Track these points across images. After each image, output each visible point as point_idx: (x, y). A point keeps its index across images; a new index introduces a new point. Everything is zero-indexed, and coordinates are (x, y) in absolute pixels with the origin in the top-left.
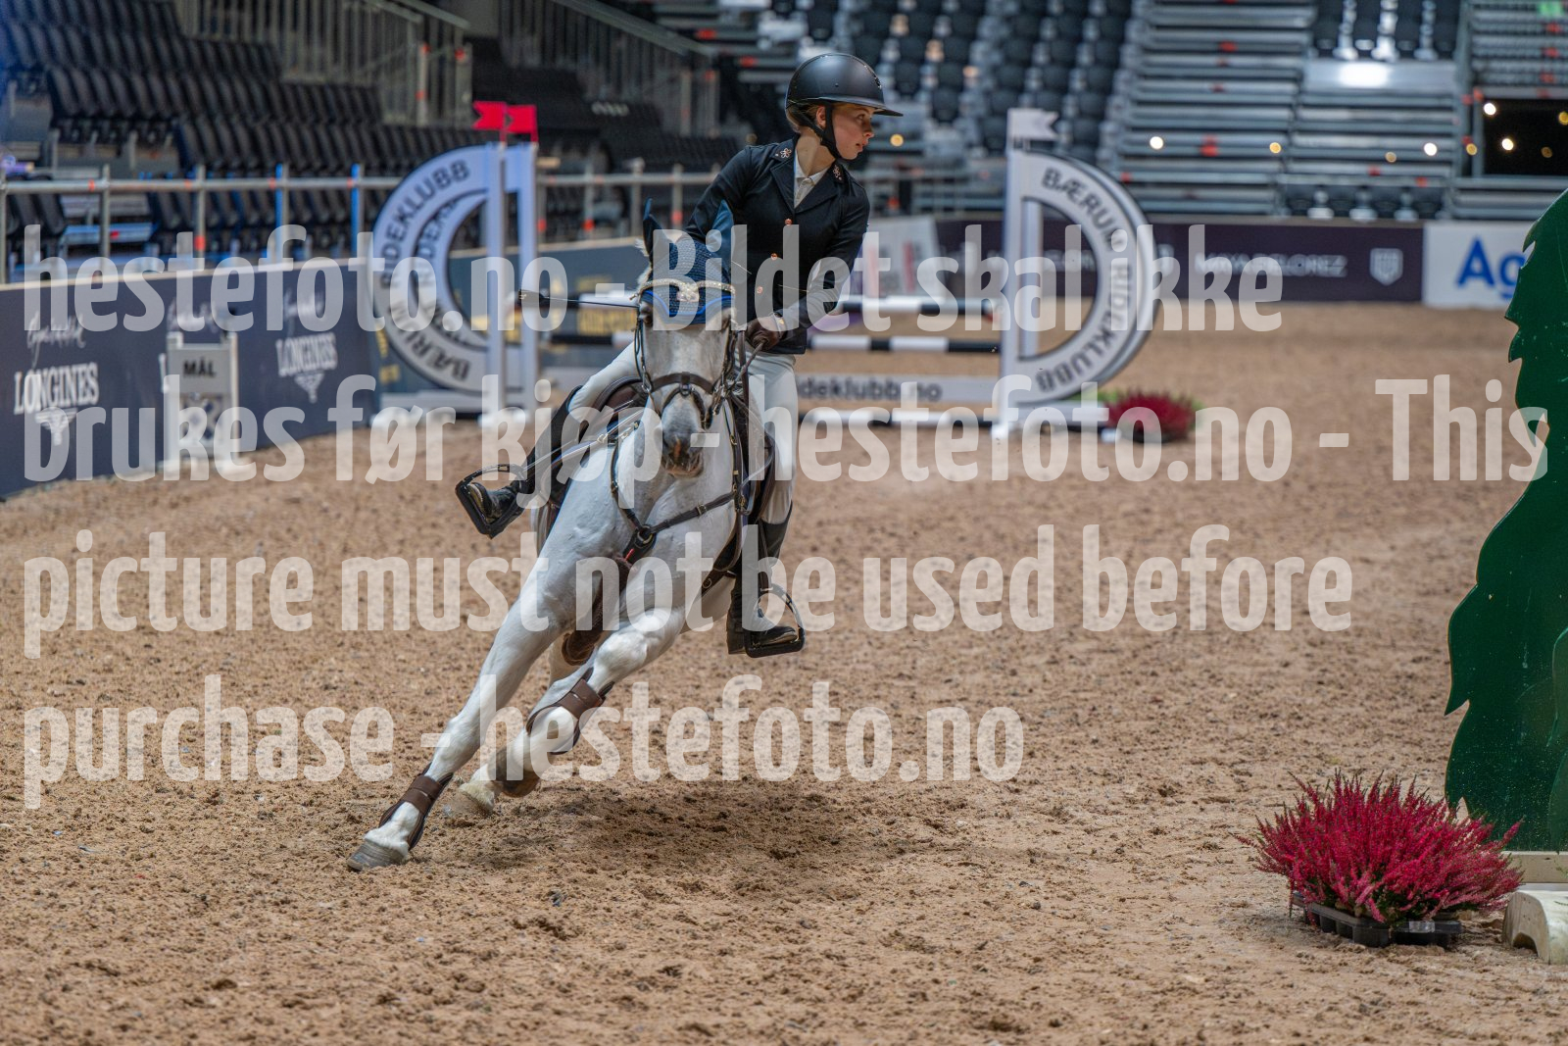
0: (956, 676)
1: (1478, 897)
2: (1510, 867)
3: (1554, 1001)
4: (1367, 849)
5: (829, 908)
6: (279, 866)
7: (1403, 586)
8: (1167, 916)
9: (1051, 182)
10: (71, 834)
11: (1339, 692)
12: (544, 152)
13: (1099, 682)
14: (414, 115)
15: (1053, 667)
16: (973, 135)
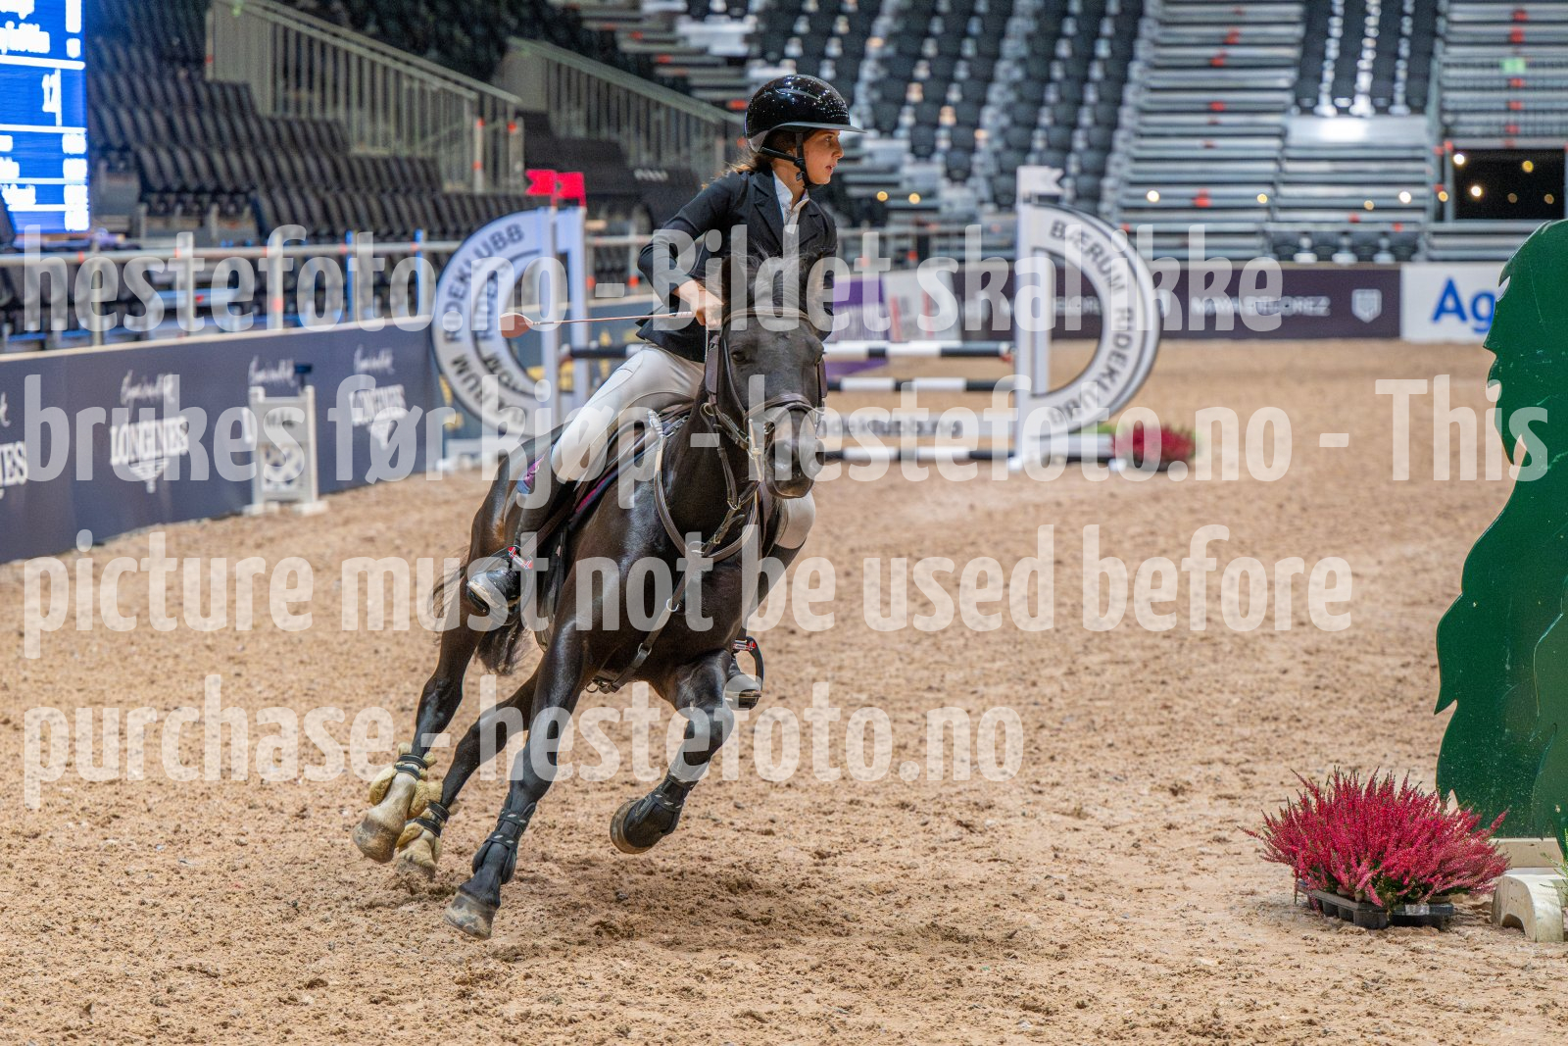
0: (981, 688)
1: (1469, 882)
2: (1498, 853)
3: (1541, 976)
4: (1366, 839)
5: (869, 903)
6: (364, 873)
7: (1389, 597)
8: (1181, 904)
9: (1058, 233)
10: (172, 848)
11: (1334, 696)
12: (591, 215)
13: (1113, 691)
14: (471, 185)
15: (1071, 678)
16: (984, 192)
